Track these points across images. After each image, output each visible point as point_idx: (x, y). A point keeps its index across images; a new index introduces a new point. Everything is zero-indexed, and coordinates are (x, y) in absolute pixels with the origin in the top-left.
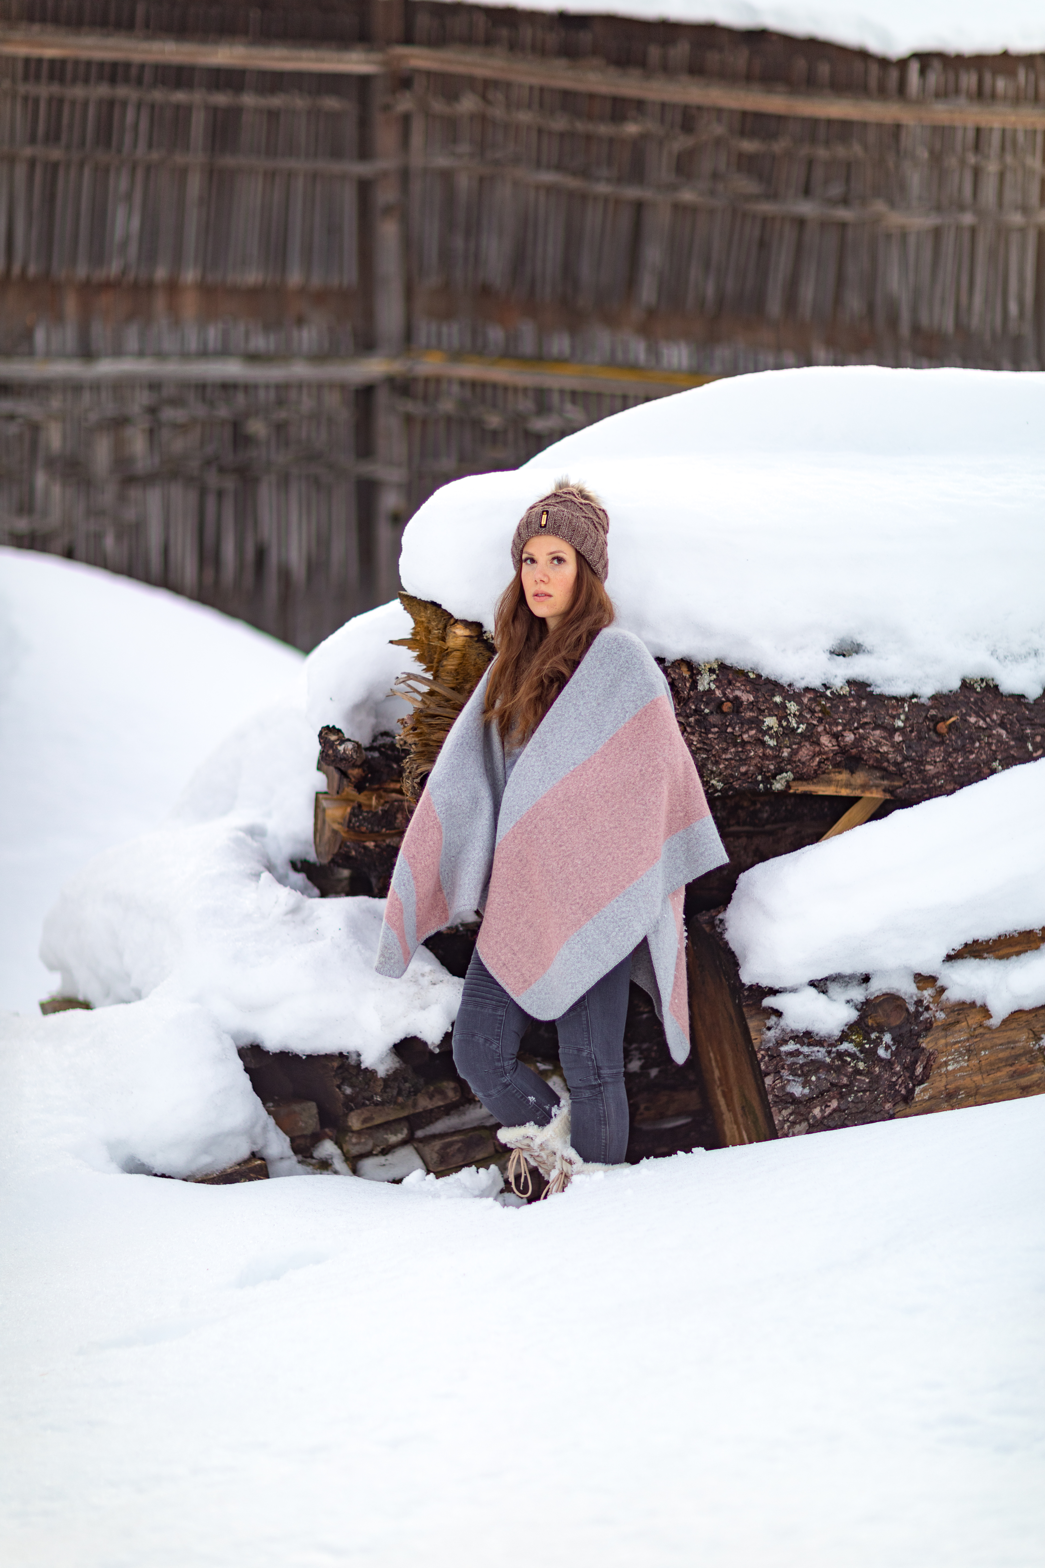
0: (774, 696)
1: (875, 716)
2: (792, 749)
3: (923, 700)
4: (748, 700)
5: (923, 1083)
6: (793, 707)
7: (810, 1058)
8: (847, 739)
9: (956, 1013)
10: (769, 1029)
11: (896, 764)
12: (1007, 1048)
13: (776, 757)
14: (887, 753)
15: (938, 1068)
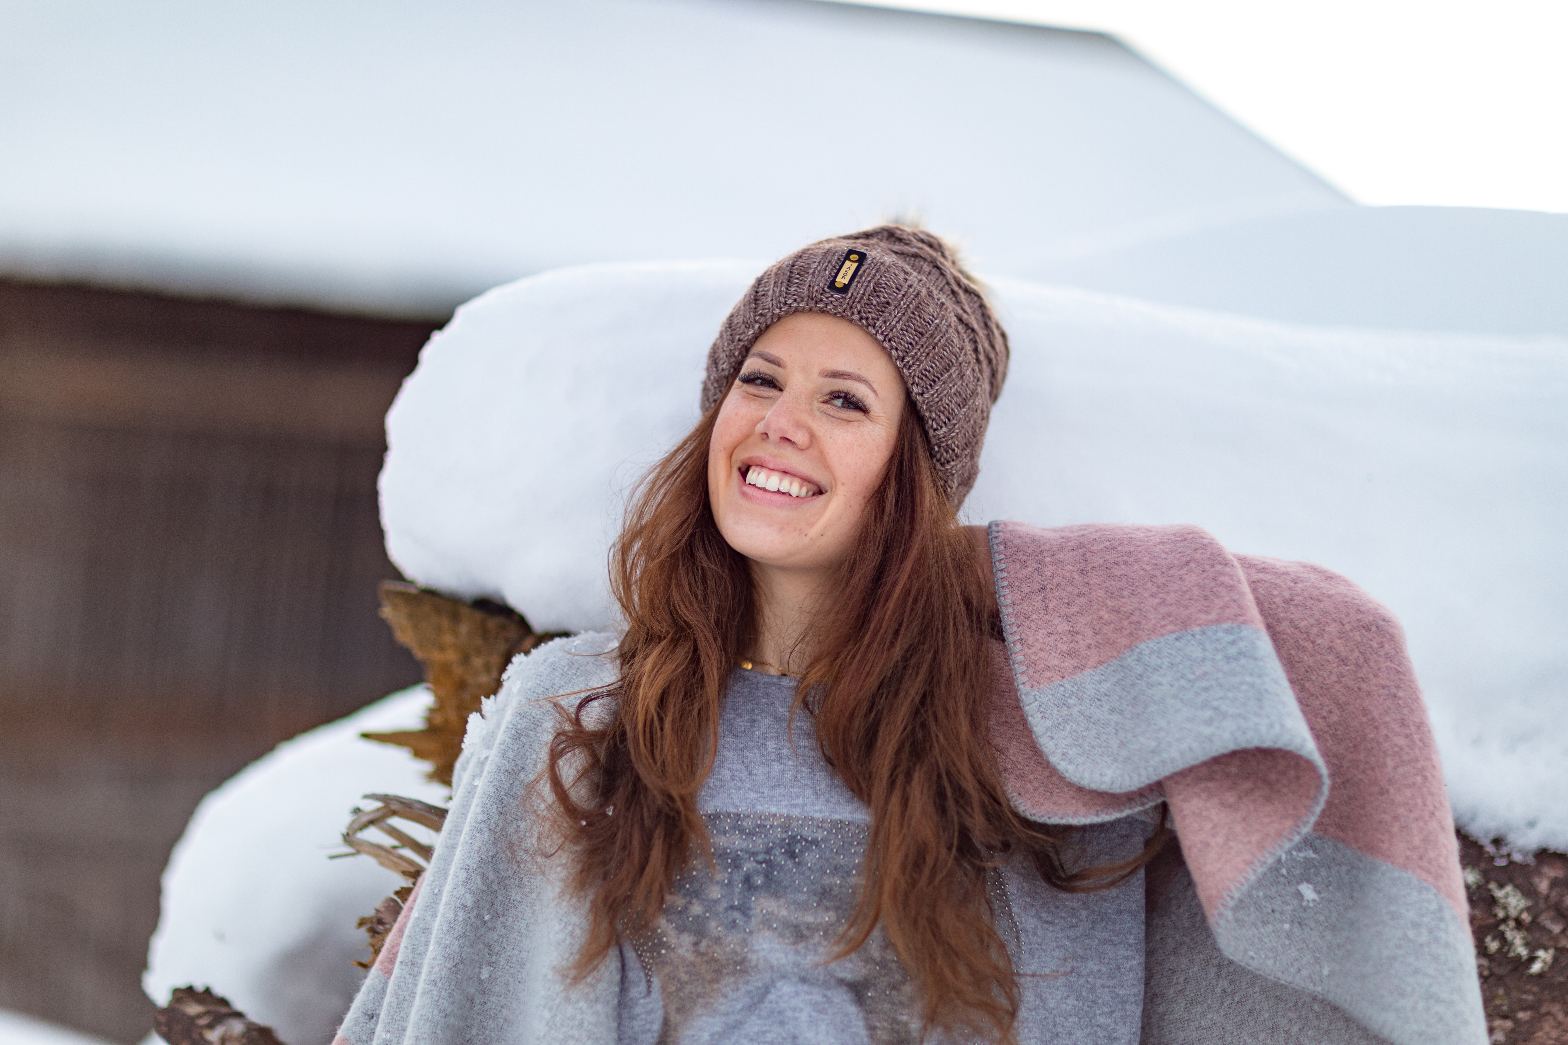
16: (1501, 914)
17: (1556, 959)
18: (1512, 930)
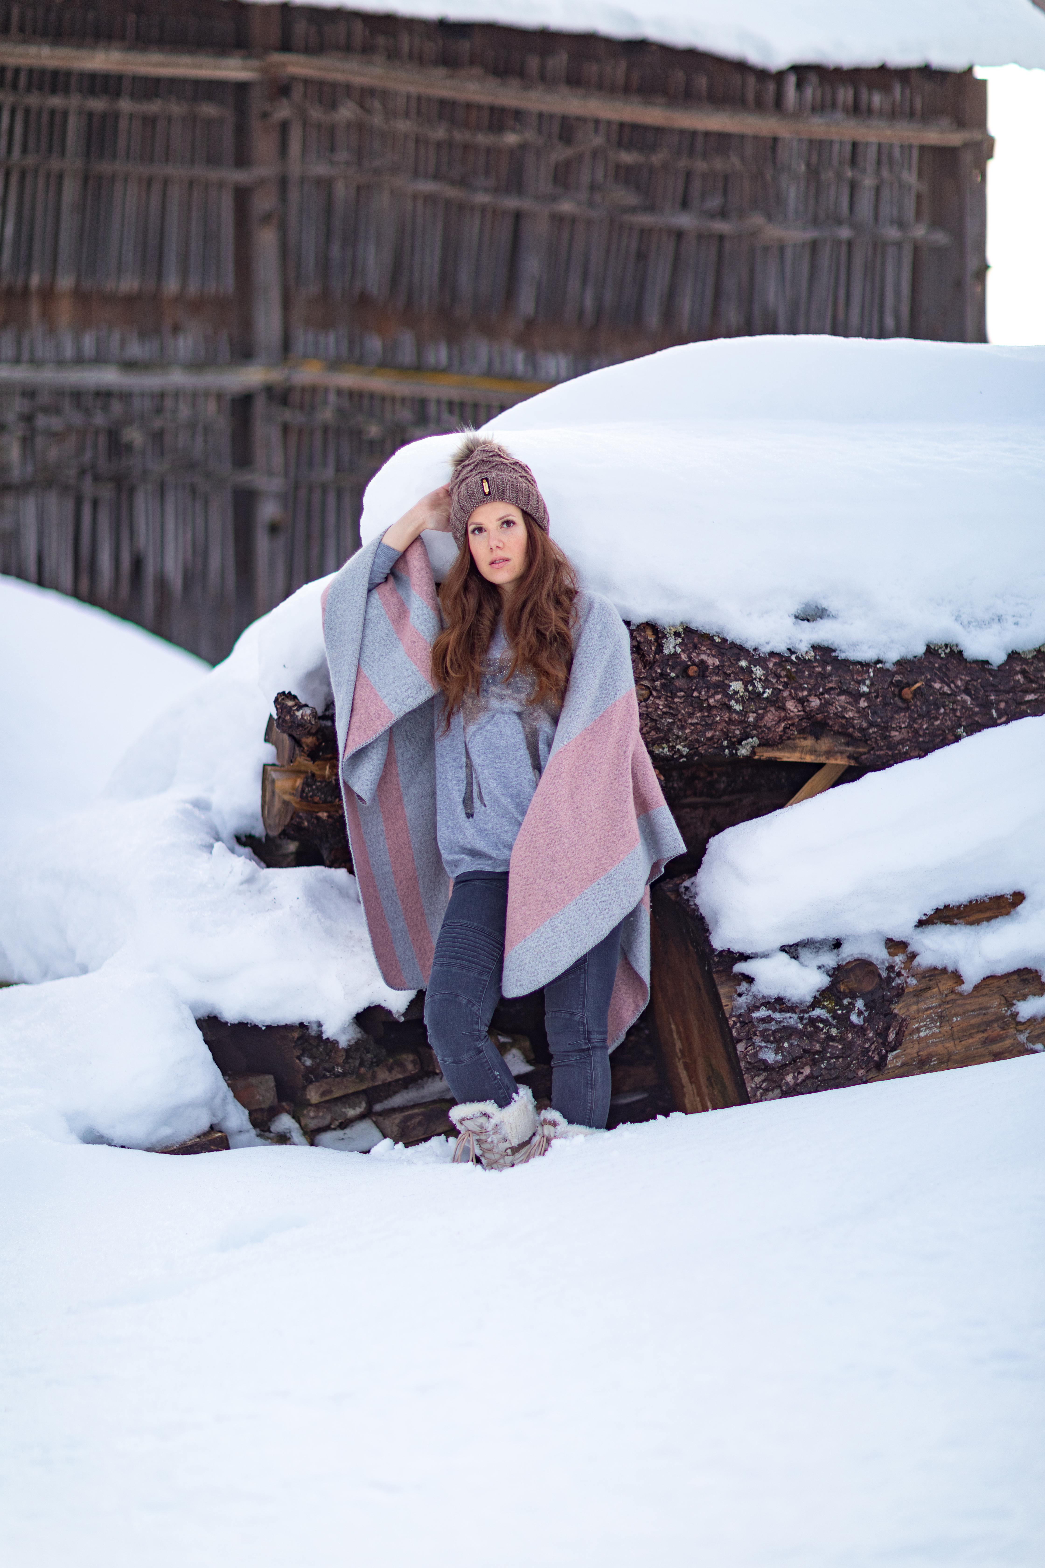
0: (740, 660)
1: (840, 682)
2: (758, 714)
3: (888, 666)
4: (714, 664)
5: (896, 1050)
6: (758, 672)
7: (782, 1024)
8: (813, 704)
9: (928, 979)
10: (740, 995)
11: (861, 730)
12: (979, 1015)
13: (741, 722)
14: (852, 719)
15: (910, 1034)
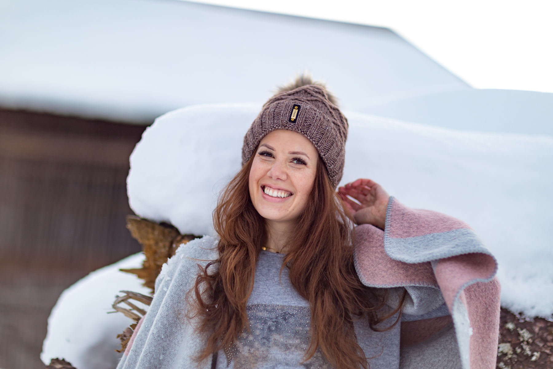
16: (521, 339)
17: (541, 356)
18: (526, 345)
